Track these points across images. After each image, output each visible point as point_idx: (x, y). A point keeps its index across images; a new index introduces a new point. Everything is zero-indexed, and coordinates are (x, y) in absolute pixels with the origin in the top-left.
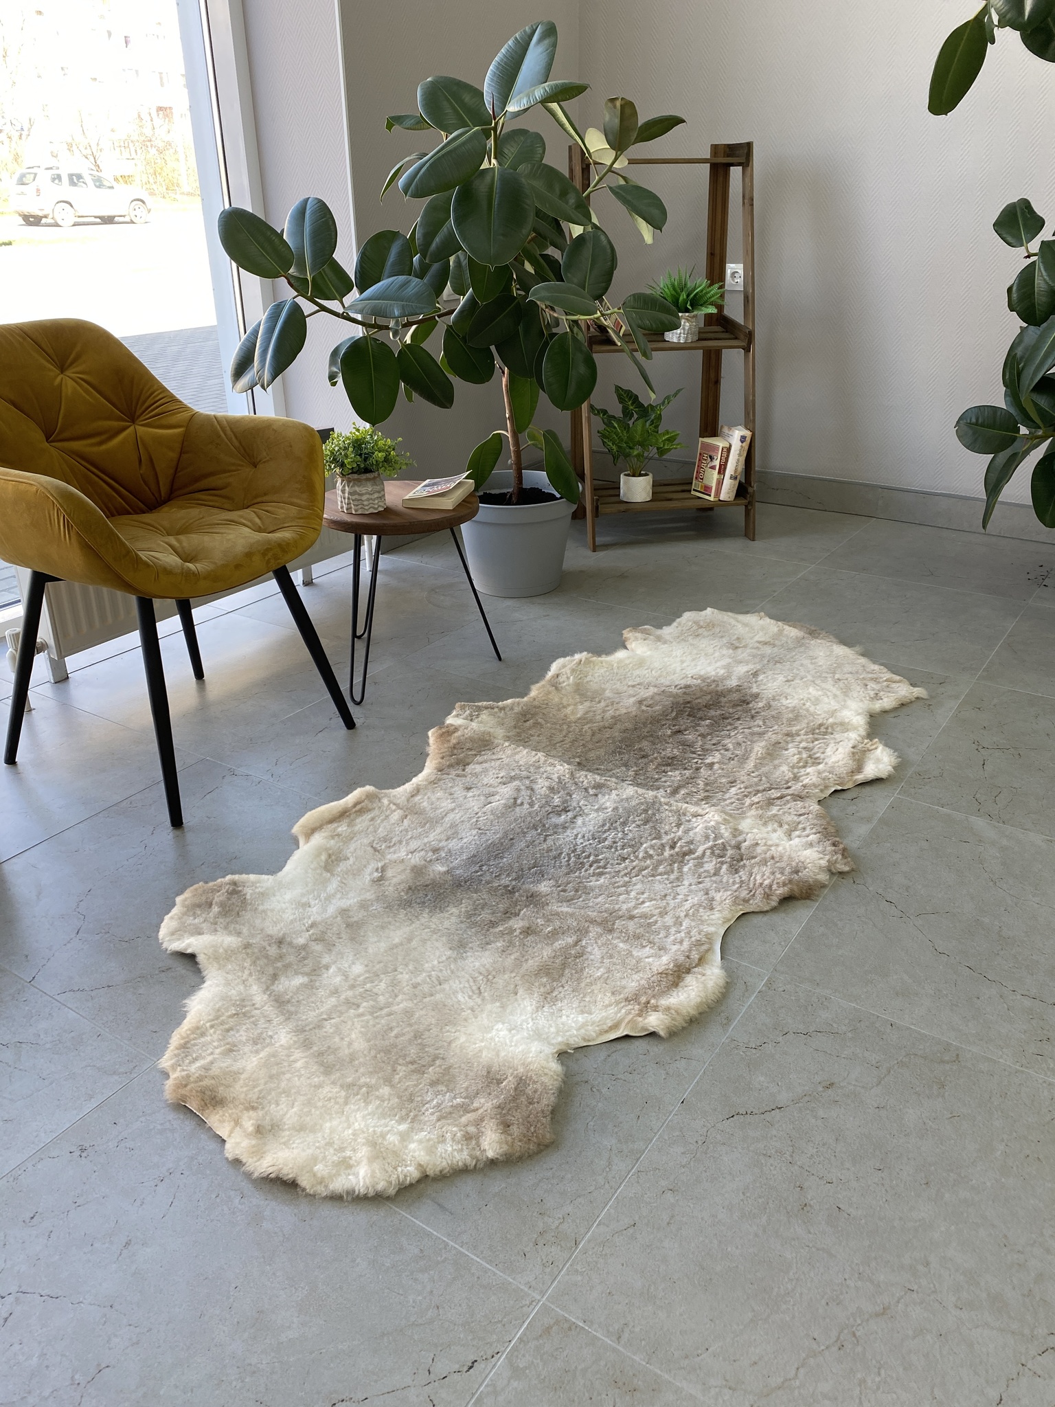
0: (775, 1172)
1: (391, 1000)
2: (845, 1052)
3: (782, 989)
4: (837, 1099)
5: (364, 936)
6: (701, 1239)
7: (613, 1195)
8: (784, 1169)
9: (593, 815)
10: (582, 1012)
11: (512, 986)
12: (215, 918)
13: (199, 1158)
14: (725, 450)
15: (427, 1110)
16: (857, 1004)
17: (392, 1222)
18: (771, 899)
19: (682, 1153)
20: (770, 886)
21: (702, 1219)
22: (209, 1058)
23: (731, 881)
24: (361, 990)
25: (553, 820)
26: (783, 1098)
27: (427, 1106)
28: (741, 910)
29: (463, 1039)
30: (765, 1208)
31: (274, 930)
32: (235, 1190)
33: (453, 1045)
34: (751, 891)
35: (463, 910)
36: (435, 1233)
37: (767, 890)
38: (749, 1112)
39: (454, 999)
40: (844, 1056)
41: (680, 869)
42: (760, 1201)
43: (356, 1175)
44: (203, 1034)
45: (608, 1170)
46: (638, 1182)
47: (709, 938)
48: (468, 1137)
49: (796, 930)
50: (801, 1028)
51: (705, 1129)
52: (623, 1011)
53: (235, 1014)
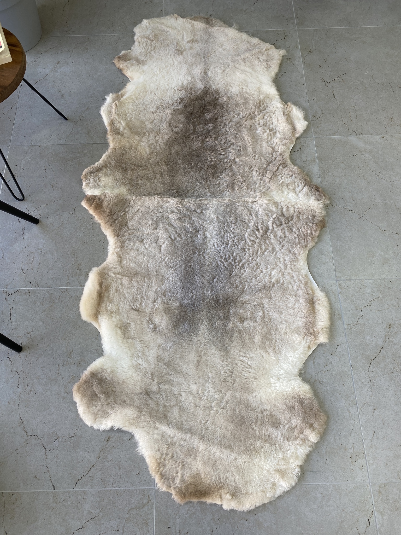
2: (385, 306)
3: (346, 287)
4: (396, 331)
7: (360, 425)
8: (400, 375)
13: (216, 517)
19: (368, 391)
20: (311, 233)
21: (391, 414)
23: (293, 237)
25: (197, 241)
26: (380, 342)
28: (306, 252)
33: (263, 400)
34: (304, 239)
36: (320, 483)
37: (311, 236)
38: (375, 357)
45: (351, 415)
47: (306, 276)
48: (304, 440)
50: (365, 303)
51: (367, 375)
52: (308, 341)
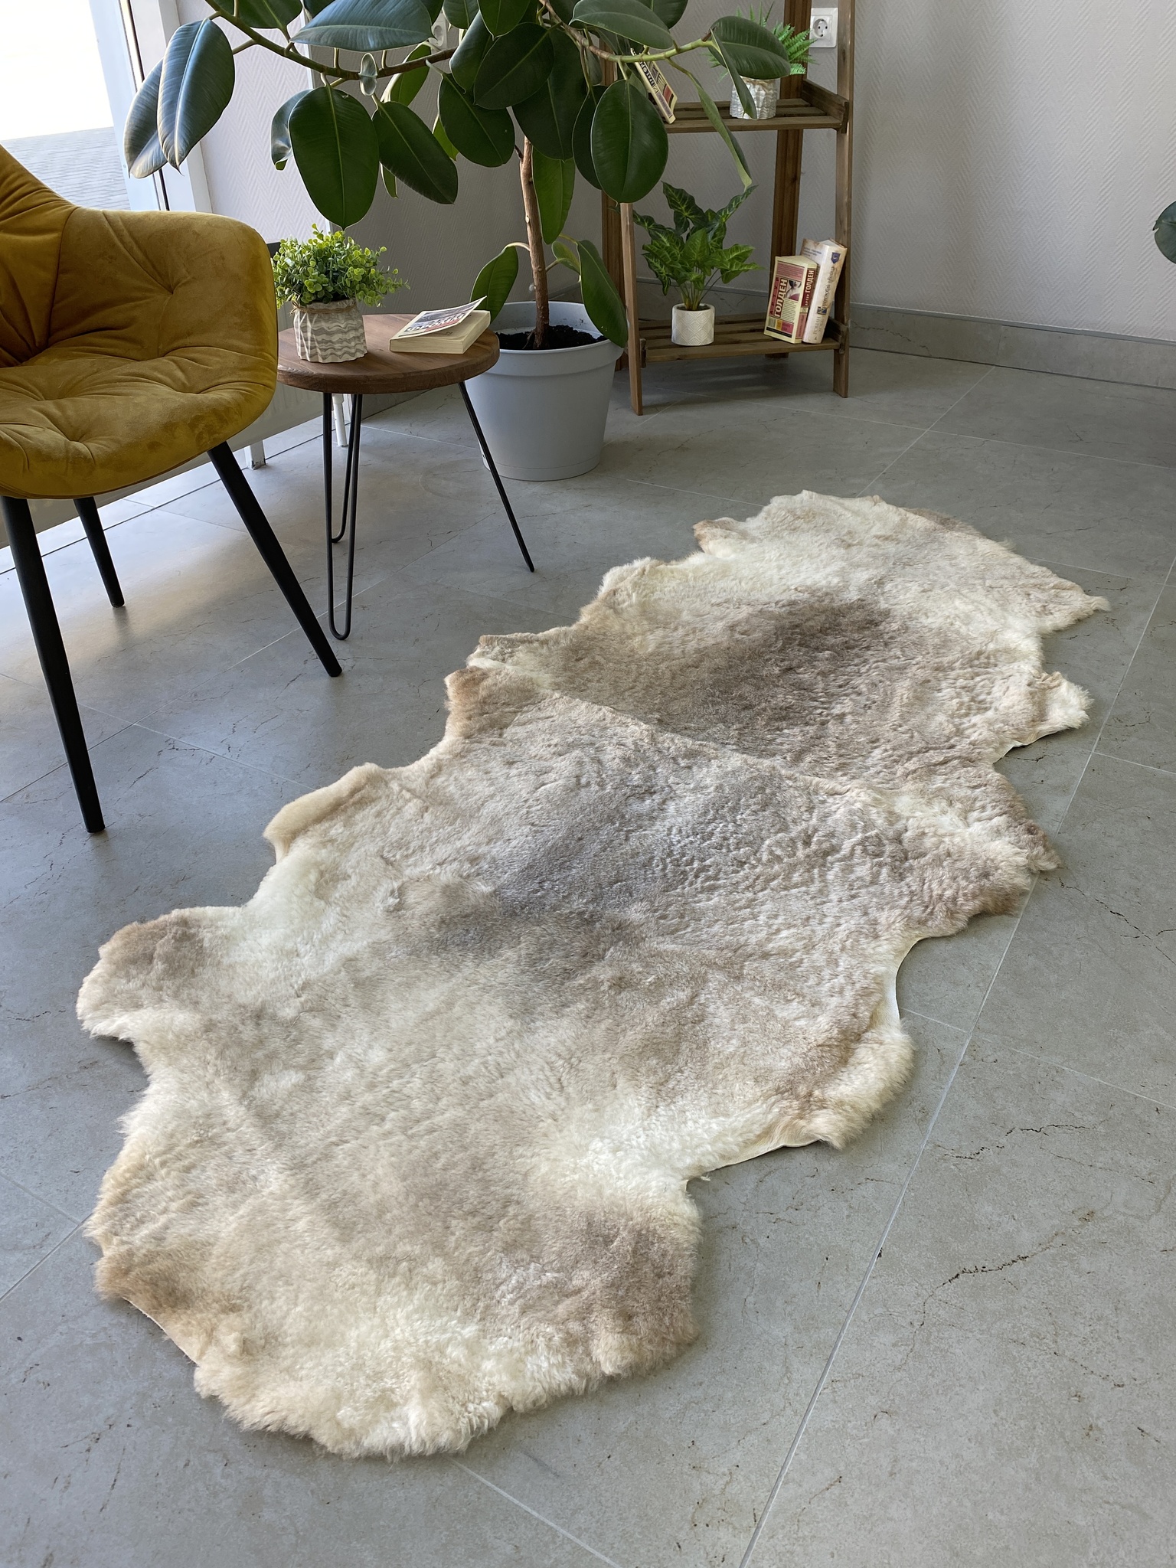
0: (1034, 1371)
1: (431, 1106)
2: (1101, 1159)
3: (991, 1059)
4: (1104, 1238)
5: (382, 1001)
6: (945, 1499)
7: (801, 1426)
8: (1048, 1365)
9: (689, 798)
10: (716, 1114)
11: (608, 1075)
12: (159, 980)
13: (155, 1395)
14: (811, 272)
15: (504, 1296)
16: (1102, 1077)
17: (466, 1496)
18: (958, 919)
19: (894, 1345)
20: (954, 899)
21: (941, 1463)
22: (163, 1220)
23: (896, 892)
24: (385, 1091)
25: (634, 807)
26: (1026, 1239)
27: (503, 1288)
28: (917, 936)
29: (544, 1168)
30: (1032, 1438)
31: (249, 996)
32: (215, 1451)
33: (532, 1179)
34: (927, 907)
35: (523, 952)
36: (535, 1513)
37: (950, 905)
38: (980, 1268)
39: (524, 1099)
40: (1099, 1165)
41: (822, 876)
42: (1022, 1423)
43: (404, 1420)
44: (150, 1178)
45: (787, 1381)
46: (835, 1402)
47: (879, 980)
48: (571, 1342)
49: (997, 964)
50: (1030, 1121)
51: (920, 1301)
52: (776, 1110)
53: (197, 1142)
